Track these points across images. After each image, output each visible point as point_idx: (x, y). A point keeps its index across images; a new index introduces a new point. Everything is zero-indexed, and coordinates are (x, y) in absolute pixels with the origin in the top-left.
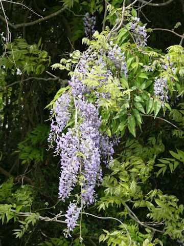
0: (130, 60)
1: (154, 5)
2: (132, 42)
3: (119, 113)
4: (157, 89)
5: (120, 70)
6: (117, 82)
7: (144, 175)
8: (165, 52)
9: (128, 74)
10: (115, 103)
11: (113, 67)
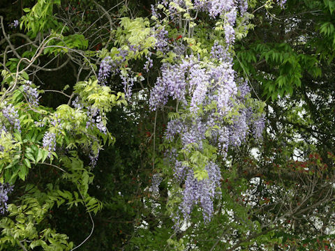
0: (23, 117)
1: (47, 70)
2: (25, 102)
3: (11, 163)
4: (46, 142)
5: (13, 125)
6: (9, 136)
7: (39, 217)
8: (55, 110)
9: (21, 129)
10: (7, 154)
11: (8, 124)
